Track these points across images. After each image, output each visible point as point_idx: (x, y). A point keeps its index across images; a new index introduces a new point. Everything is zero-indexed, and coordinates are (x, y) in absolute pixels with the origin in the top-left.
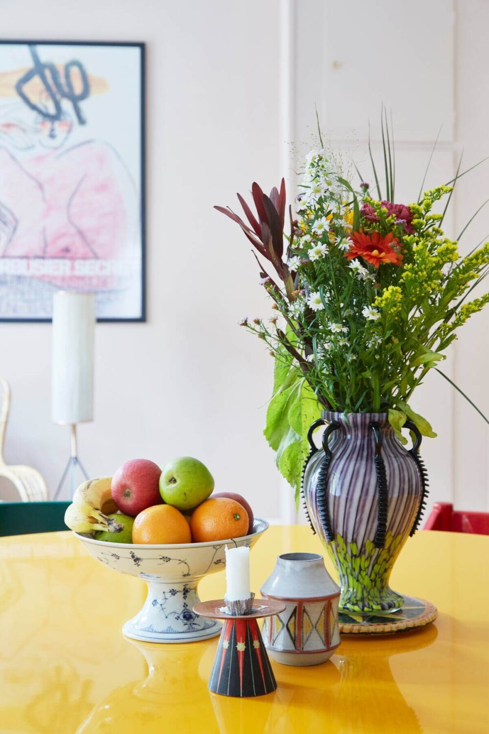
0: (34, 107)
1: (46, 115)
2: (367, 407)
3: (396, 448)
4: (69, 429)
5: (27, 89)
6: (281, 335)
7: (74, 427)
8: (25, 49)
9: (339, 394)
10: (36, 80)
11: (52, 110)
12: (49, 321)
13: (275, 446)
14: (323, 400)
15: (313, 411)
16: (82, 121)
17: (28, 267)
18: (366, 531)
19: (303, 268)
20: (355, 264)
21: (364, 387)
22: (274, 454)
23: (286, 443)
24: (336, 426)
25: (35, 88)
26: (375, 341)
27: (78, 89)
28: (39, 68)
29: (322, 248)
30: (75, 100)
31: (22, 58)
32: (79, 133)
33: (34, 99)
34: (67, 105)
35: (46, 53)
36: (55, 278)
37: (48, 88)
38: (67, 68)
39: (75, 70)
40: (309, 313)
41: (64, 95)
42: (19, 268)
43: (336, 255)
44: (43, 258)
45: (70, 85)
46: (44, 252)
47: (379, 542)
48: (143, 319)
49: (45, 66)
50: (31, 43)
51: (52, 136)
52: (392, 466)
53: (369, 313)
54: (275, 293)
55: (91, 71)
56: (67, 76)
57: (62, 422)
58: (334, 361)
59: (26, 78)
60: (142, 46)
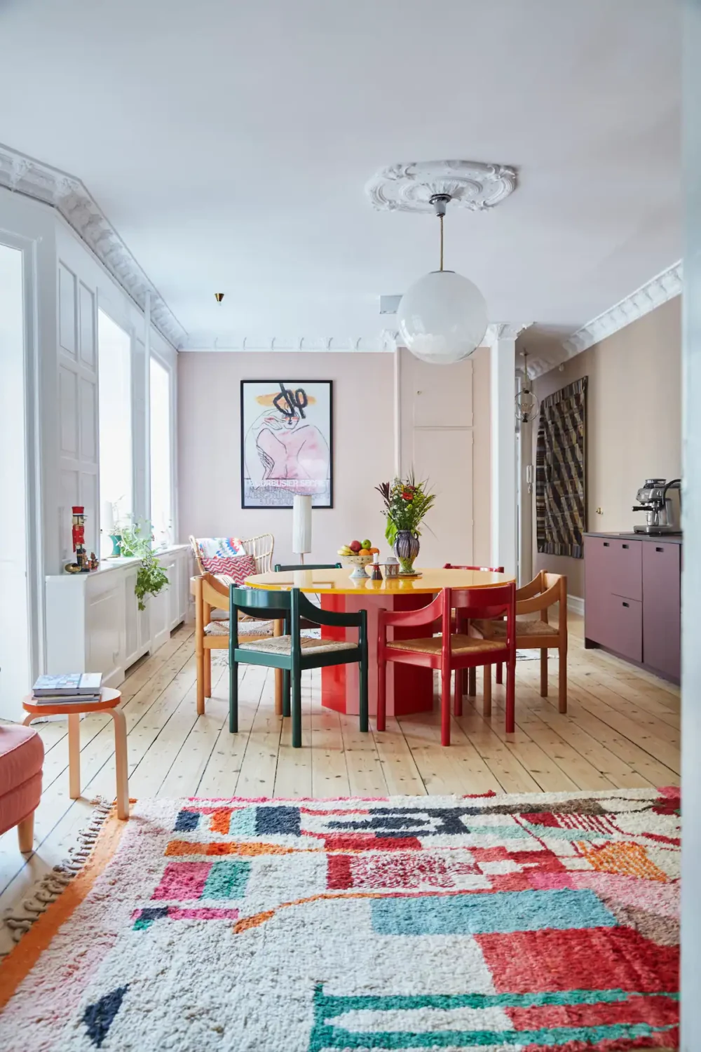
0: (282, 411)
1: (287, 414)
2: (407, 529)
3: (413, 538)
4: (300, 555)
5: (278, 402)
6: (389, 514)
7: (302, 554)
8: (278, 384)
9: (401, 526)
10: (283, 398)
11: (290, 412)
12: (291, 507)
13: (388, 538)
14: (397, 528)
15: (396, 530)
16: (303, 417)
17: (279, 483)
18: (406, 555)
19: (393, 500)
20: (403, 500)
21: (406, 524)
22: (387, 540)
23: (390, 537)
24: (400, 533)
25: (282, 402)
26: (407, 515)
27: (302, 403)
28: (284, 393)
29: (396, 497)
30: (301, 407)
31: (275, 389)
32: (302, 422)
33: (282, 407)
34: (296, 409)
35: (287, 386)
36: (292, 488)
37: (288, 402)
38: (297, 392)
39: (300, 393)
40: (394, 510)
41: (296, 405)
42: (276, 483)
43: (400, 499)
44: (285, 479)
45: (298, 400)
46: (286, 476)
47: (409, 557)
48: (331, 507)
49: (287, 392)
50: (280, 382)
51: (290, 424)
52: (412, 542)
53: (406, 510)
54: (388, 505)
55: (308, 394)
56: (297, 396)
57: (297, 552)
58: (400, 519)
59: (279, 397)
60: (331, 382)
